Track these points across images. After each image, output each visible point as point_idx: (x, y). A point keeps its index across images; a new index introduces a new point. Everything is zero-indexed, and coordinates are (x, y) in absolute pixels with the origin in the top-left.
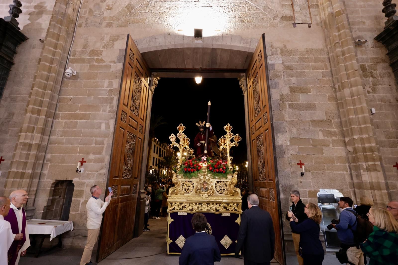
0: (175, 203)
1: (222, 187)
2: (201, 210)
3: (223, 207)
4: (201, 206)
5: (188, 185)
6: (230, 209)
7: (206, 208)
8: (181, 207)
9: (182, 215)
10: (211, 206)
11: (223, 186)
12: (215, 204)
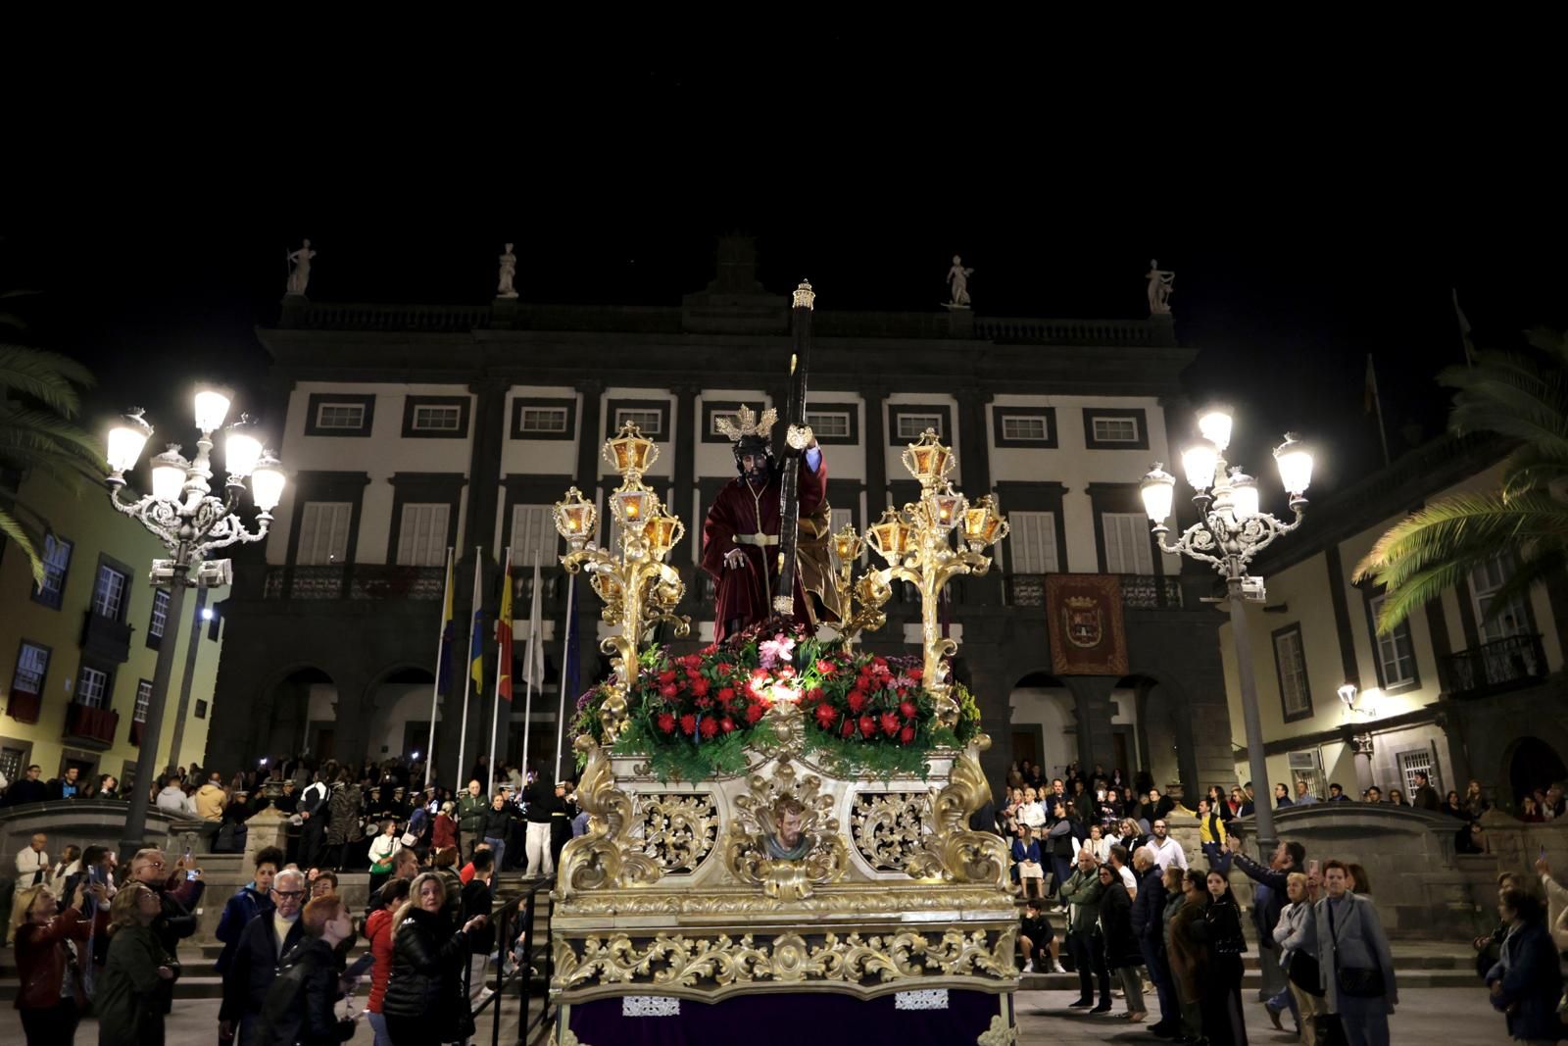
0: (604, 942)
1: (892, 831)
2: (770, 977)
3: (903, 957)
4: (770, 954)
5: (679, 822)
6: (945, 967)
7: (802, 966)
8: (644, 965)
9: (647, 1013)
10: (832, 952)
11: (898, 824)
12: (856, 937)
